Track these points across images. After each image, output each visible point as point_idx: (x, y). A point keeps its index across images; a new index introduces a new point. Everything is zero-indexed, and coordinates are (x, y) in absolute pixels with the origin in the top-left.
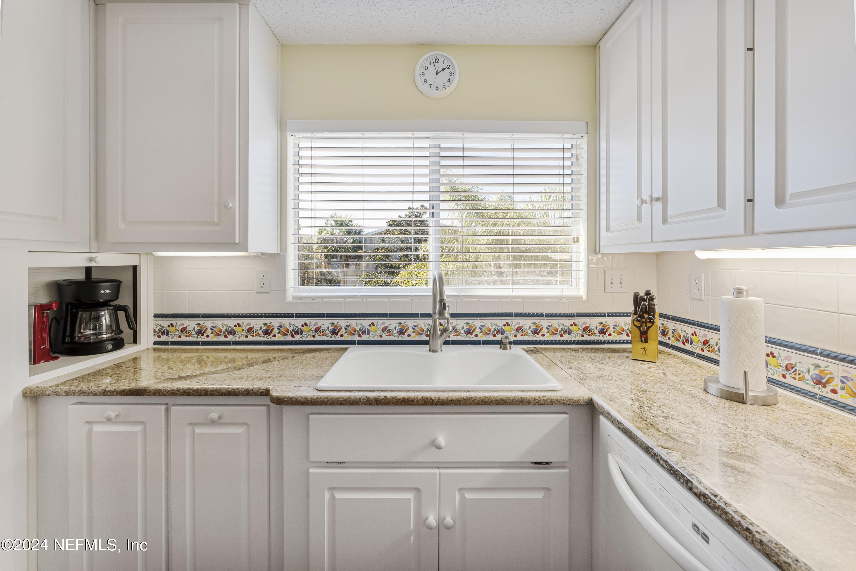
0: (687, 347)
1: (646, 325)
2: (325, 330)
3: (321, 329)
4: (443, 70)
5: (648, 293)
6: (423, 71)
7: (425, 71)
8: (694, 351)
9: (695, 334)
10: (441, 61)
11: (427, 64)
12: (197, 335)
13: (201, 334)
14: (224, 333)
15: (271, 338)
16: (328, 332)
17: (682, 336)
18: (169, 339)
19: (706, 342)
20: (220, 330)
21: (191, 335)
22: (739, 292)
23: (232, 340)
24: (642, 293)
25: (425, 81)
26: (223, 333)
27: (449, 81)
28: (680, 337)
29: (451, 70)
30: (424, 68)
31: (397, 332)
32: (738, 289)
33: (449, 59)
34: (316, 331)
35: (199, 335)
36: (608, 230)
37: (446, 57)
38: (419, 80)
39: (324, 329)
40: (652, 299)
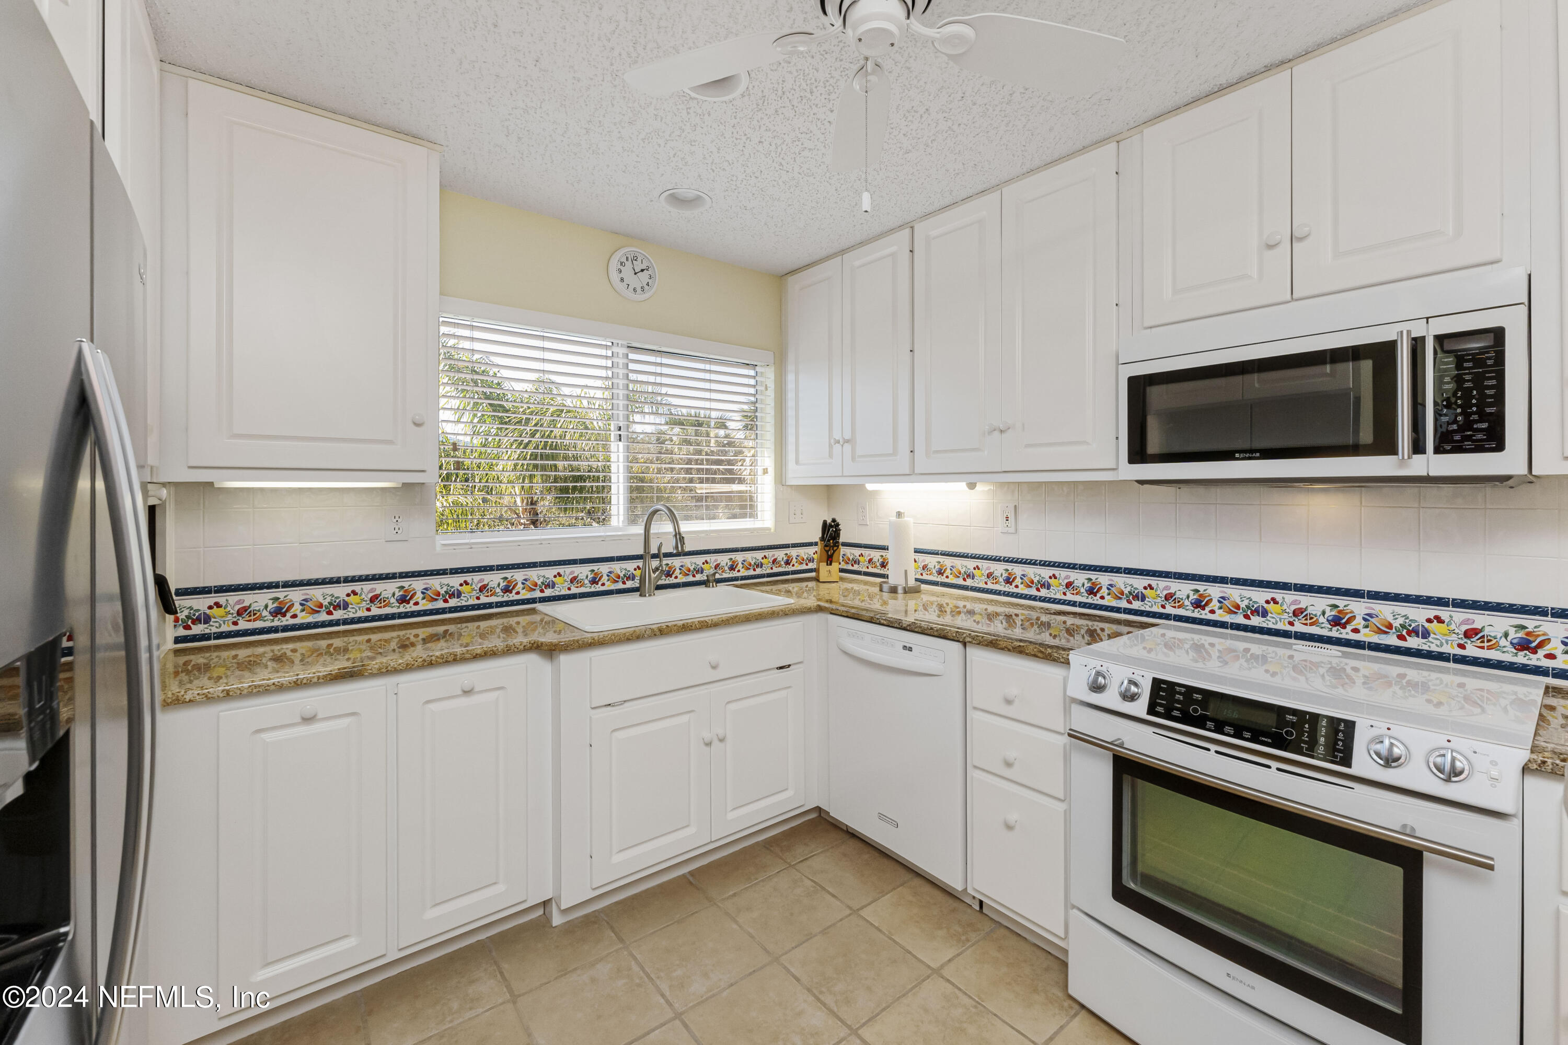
0: (856, 567)
1: (833, 549)
2: (494, 588)
3: (489, 587)
4: (642, 270)
5: (834, 520)
6: (620, 267)
7: (622, 268)
8: (861, 570)
9: (861, 555)
10: (639, 259)
11: (624, 260)
12: (273, 616)
13: (281, 613)
14: (326, 608)
15: (410, 607)
16: (498, 590)
17: (851, 559)
18: (210, 630)
19: (870, 561)
20: (318, 604)
21: (260, 618)
22: (899, 514)
23: (342, 618)
24: (829, 521)
25: (622, 280)
26: (324, 608)
27: (648, 284)
28: (849, 560)
29: (650, 272)
30: (621, 264)
31: (589, 581)
32: (899, 512)
33: (648, 259)
34: (481, 590)
35: (276, 616)
36: (797, 462)
37: (646, 256)
38: (615, 277)
39: (493, 586)
40: (838, 525)
